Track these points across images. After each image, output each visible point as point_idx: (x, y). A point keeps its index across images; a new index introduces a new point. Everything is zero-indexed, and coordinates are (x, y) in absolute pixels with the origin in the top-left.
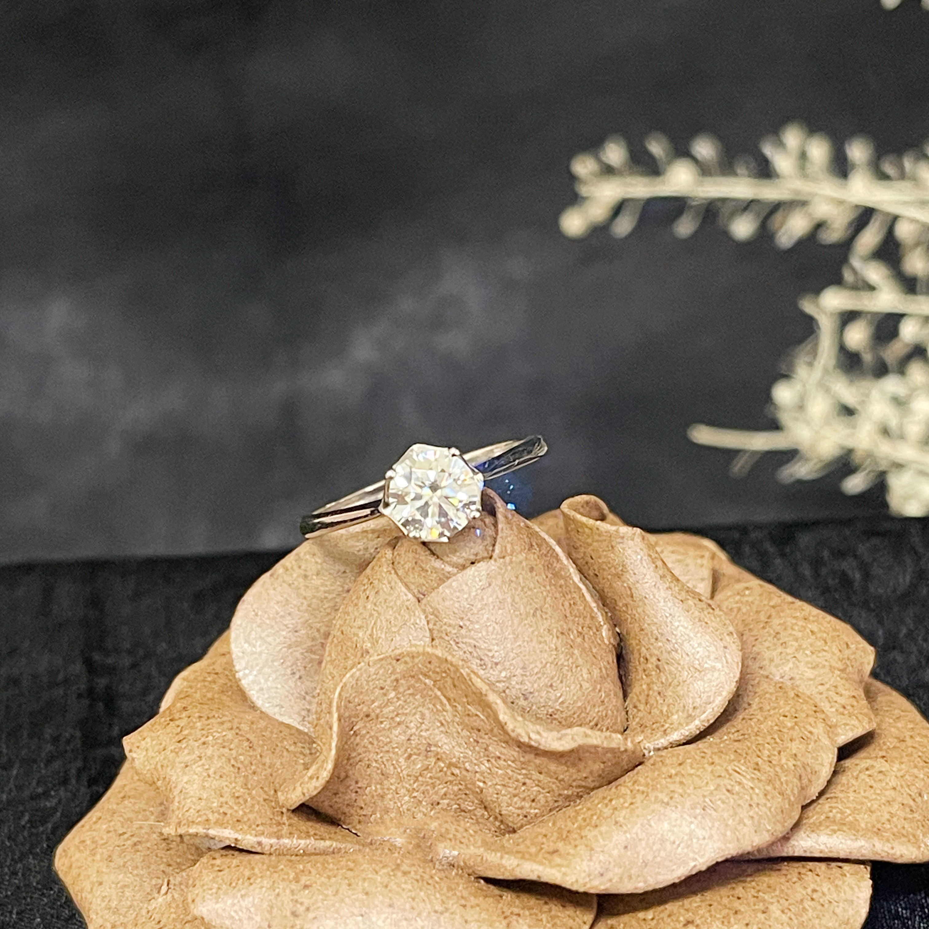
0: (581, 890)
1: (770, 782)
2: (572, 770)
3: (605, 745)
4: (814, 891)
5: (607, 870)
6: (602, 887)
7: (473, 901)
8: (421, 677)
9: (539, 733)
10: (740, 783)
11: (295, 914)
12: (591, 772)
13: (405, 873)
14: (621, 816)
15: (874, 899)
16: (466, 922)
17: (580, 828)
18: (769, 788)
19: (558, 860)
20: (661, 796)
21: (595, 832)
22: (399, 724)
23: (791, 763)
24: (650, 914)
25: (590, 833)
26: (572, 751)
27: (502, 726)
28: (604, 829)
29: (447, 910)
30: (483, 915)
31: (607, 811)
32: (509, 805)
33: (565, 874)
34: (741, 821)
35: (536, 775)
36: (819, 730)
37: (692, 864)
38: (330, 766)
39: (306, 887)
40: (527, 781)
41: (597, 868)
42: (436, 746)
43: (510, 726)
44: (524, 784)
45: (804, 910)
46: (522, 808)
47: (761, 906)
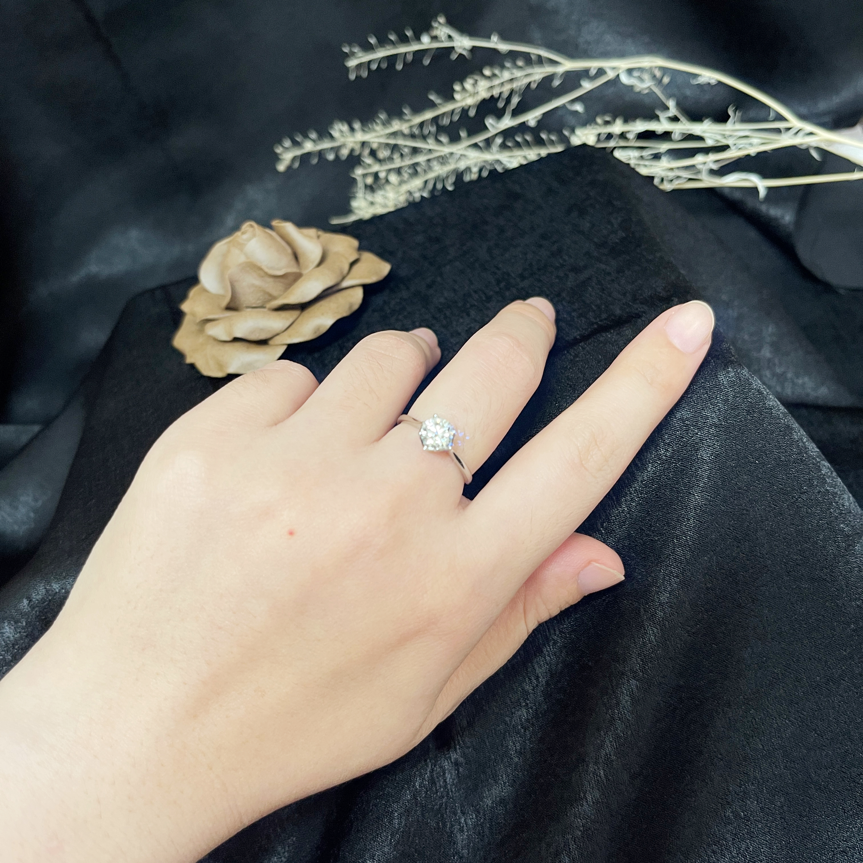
2: (287, 280)
3: (293, 271)
9: (275, 272)
11: (230, 326)
12: (291, 279)
27: (267, 273)
32: (275, 293)
35: (277, 283)
36: (345, 259)
40: (277, 285)
43: (269, 272)
46: (278, 293)
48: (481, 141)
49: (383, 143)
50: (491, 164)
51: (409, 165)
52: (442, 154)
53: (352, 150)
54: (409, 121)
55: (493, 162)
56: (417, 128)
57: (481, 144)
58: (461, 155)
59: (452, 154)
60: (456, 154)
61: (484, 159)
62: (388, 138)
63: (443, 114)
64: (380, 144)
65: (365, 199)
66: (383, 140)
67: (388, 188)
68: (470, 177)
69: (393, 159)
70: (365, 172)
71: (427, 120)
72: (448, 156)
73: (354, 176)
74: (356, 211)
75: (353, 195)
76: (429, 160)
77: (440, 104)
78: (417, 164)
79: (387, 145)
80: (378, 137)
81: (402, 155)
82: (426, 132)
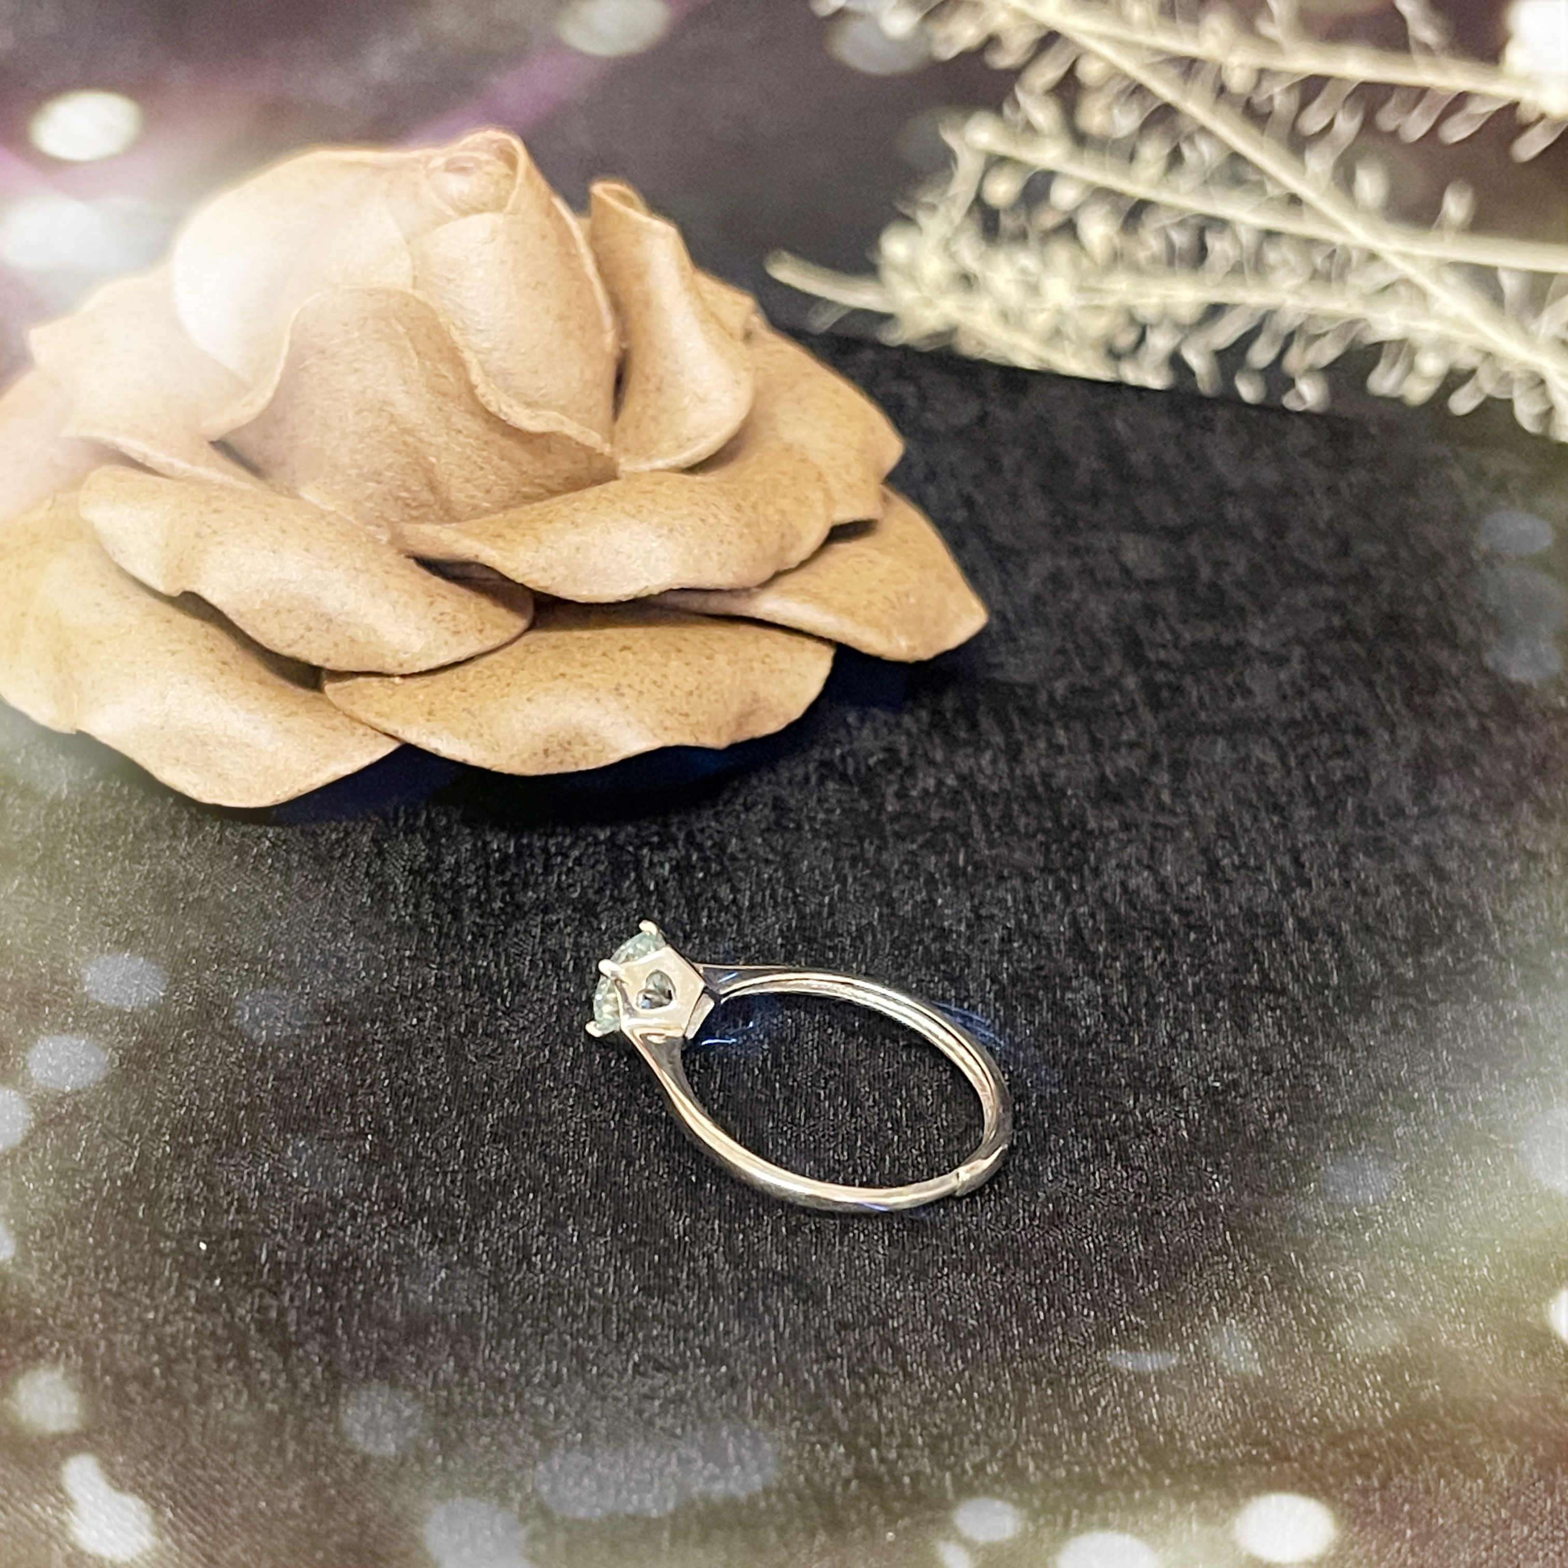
0: (519, 581)
1: (748, 525)
2: (539, 465)
3: (580, 439)
4: (767, 656)
5: (552, 567)
6: (542, 584)
7: (397, 570)
8: (393, 321)
9: (511, 406)
10: (715, 516)
11: (198, 535)
12: (558, 471)
13: (329, 524)
14: (580, 518)
15: (830, 682)
16: (387, 587)
17: (532, 521)
18: (746, 531)
19: (500, 543)
20: (628, 507)
21: (548, 527)
22: (356, 370)
23: (777, 517)
24: (586, 634)
25: (542, 527)
26: (542, 435)
27: (471, 388)
28: (559, 525)
29: (368, 570)
30: (407, 587)
31: (566, 511)
32: (460, 491)
33: (505, 558)
34: (707, 553)
35: (496, 459)
36: (817, 496)
37: (644, 584)
38: (269, 394)
39: (216, 511)
40: (486, 466)
41: (542, 562)
42: (392, 404)
43: (480, 391)
44: (481, 468)
45: (752, 669)
46: (472, 497)
47: (708, 652)
48: (1513, 271)
49: (1125, 76)
50: (1505, 379)
51: (1181, 211)
52: (1338, 238)
53: (992, 41)
54: (1271, 44)
55: (1518, 375)
56: (1290, 88)
57: (1509, 283)
58: (1407, 282)
59: (1372, 257)
60: (1386, 266)
61: (1489, 346)
62: (1152, 68)
63: (1421, 93)
64: (1115, 73)
65: (946, 246)
66: (1131, 67)
67: (1061, 253)
68: (1400, 382)
69: (1132, 157)
70: (1002, 148)
71: (1341, 80)
72: (1355, 255)
73: (950, 138)
74: (890, 276)
75: (907, 212)
76: (1270, 235)
77: (1426, 48)
78: (1220, 224)
79: (1138, 90)
80: (1120, 43)
81: (1175, 158)
82: (1313, 121)
